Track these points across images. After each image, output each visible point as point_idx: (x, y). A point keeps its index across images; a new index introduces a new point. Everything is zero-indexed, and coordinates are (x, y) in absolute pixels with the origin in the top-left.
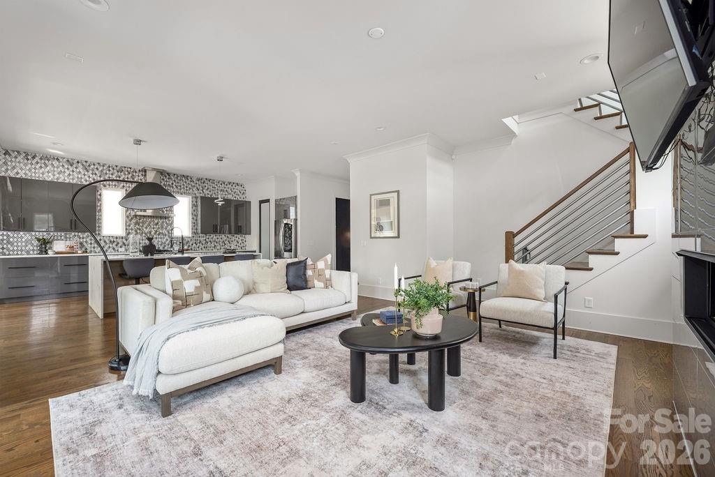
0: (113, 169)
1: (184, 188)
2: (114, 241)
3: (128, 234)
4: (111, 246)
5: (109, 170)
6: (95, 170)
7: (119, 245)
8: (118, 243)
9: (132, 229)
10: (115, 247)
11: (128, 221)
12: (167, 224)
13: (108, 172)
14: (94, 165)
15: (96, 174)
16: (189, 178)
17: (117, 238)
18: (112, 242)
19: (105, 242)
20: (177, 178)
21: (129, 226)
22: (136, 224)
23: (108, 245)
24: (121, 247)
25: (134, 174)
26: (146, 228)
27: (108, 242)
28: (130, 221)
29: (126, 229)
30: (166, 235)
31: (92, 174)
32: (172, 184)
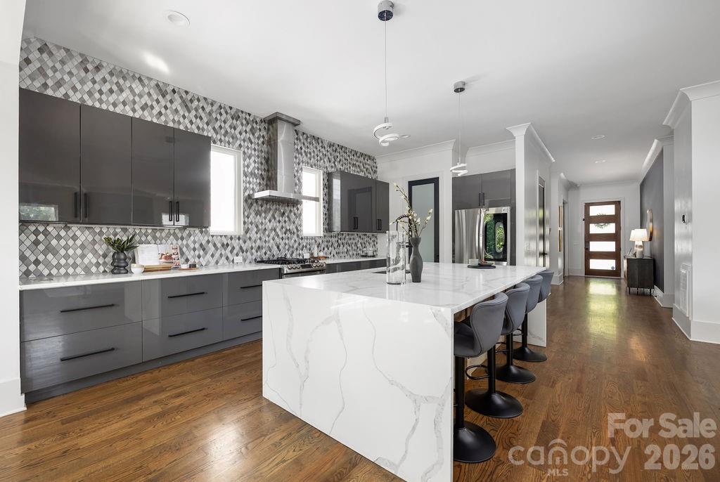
0: (227, 113)
1: (314, 157)
2: (228, 245)
3: (247, 231)
4: (223, 252)
5: (221, 114)
6: (200, 110)
7: (235, 252)
8: (233, 248)
9: (251, 223)
10: (229, 255)
11: (246, 208)
12: (295, 214)
13: (219, 117)
14: (199, 100)
15: (201, 118)
16: (320, 141)
17: (231, 238)
18: (225, 246)
19: (215, 245)
20: (306, 139)
21: (248, 217)
22: (256, 214)
23: (219, 252)
24: (237, 255)
25: (255, 125)
26: (270, 221)
27: (219, 245)
28: (250, 208)
29: (245, 223)
30: (294, 233)
31: (196, 117)
32: (301, 148)
